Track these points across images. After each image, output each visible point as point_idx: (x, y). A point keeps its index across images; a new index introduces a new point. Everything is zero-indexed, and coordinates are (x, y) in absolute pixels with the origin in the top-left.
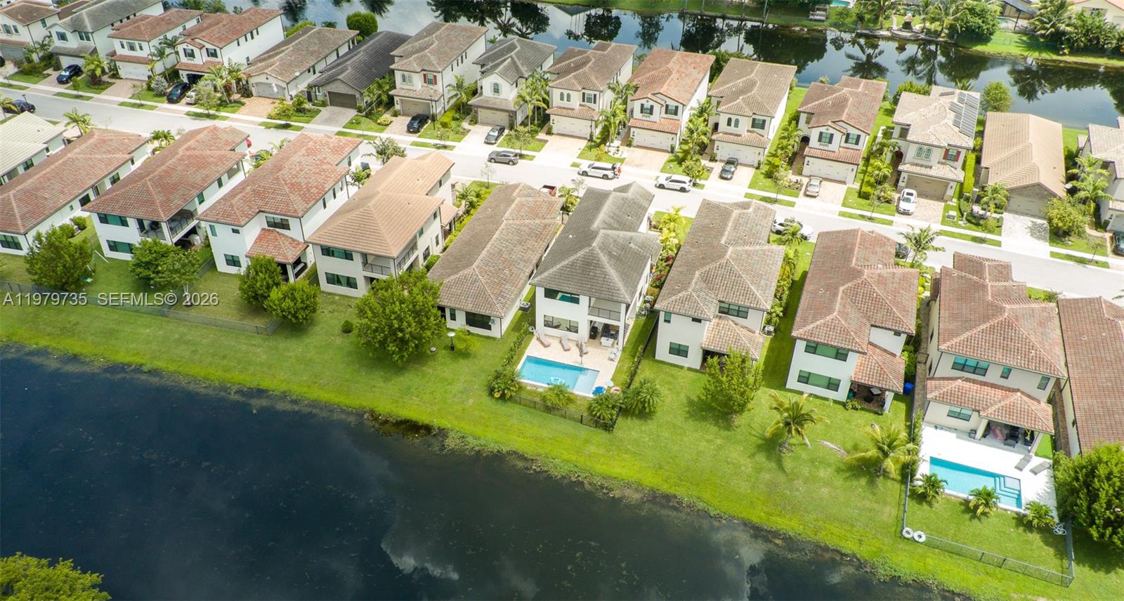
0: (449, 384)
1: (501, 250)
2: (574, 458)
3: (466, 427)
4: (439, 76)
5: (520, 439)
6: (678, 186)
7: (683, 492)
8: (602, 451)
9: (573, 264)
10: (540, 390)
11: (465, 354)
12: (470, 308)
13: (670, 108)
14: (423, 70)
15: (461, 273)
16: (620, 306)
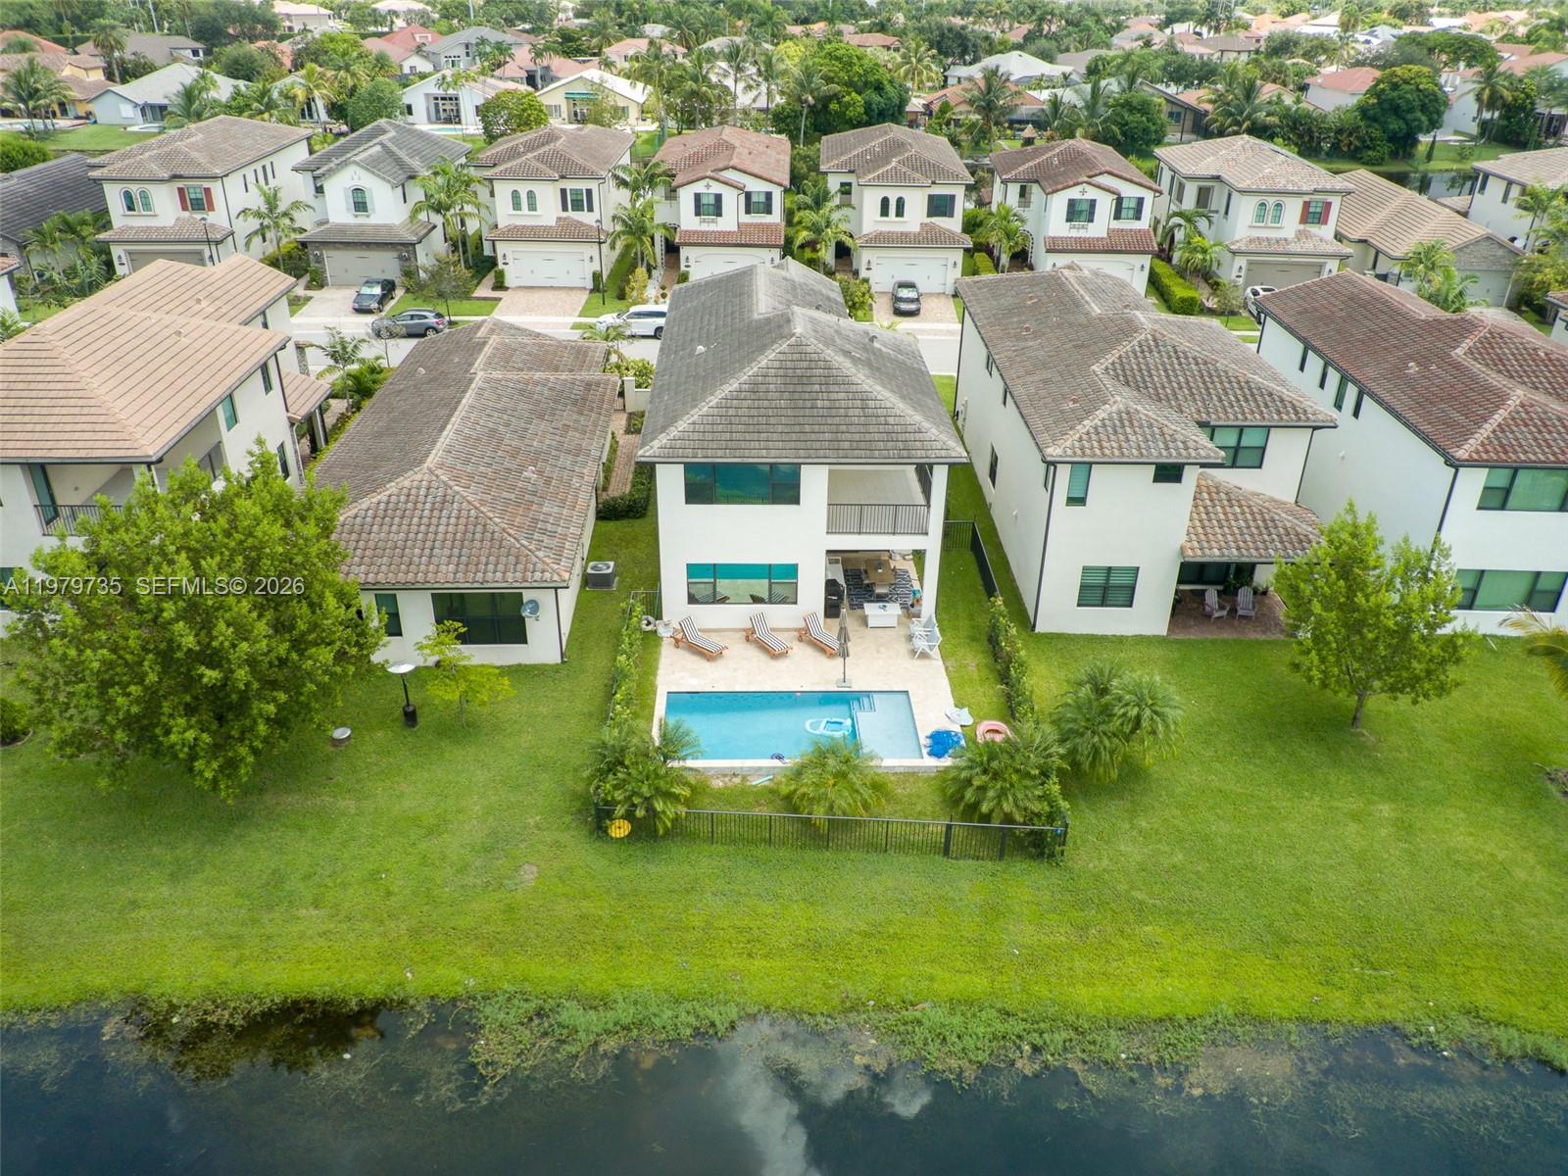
0: (432, 832)
1: (492, 430)
2: (978, 983)
3: (547, 972)
4: (216, 188)
5: (759, 963)
8: (1060, 933)
9: (754, 389)
10: (758, 781)
11: (461, 727)
12: (449, 576)
13: (754, 199)
14: (175, 177)
15: (392, 488)
16: (924, 473)
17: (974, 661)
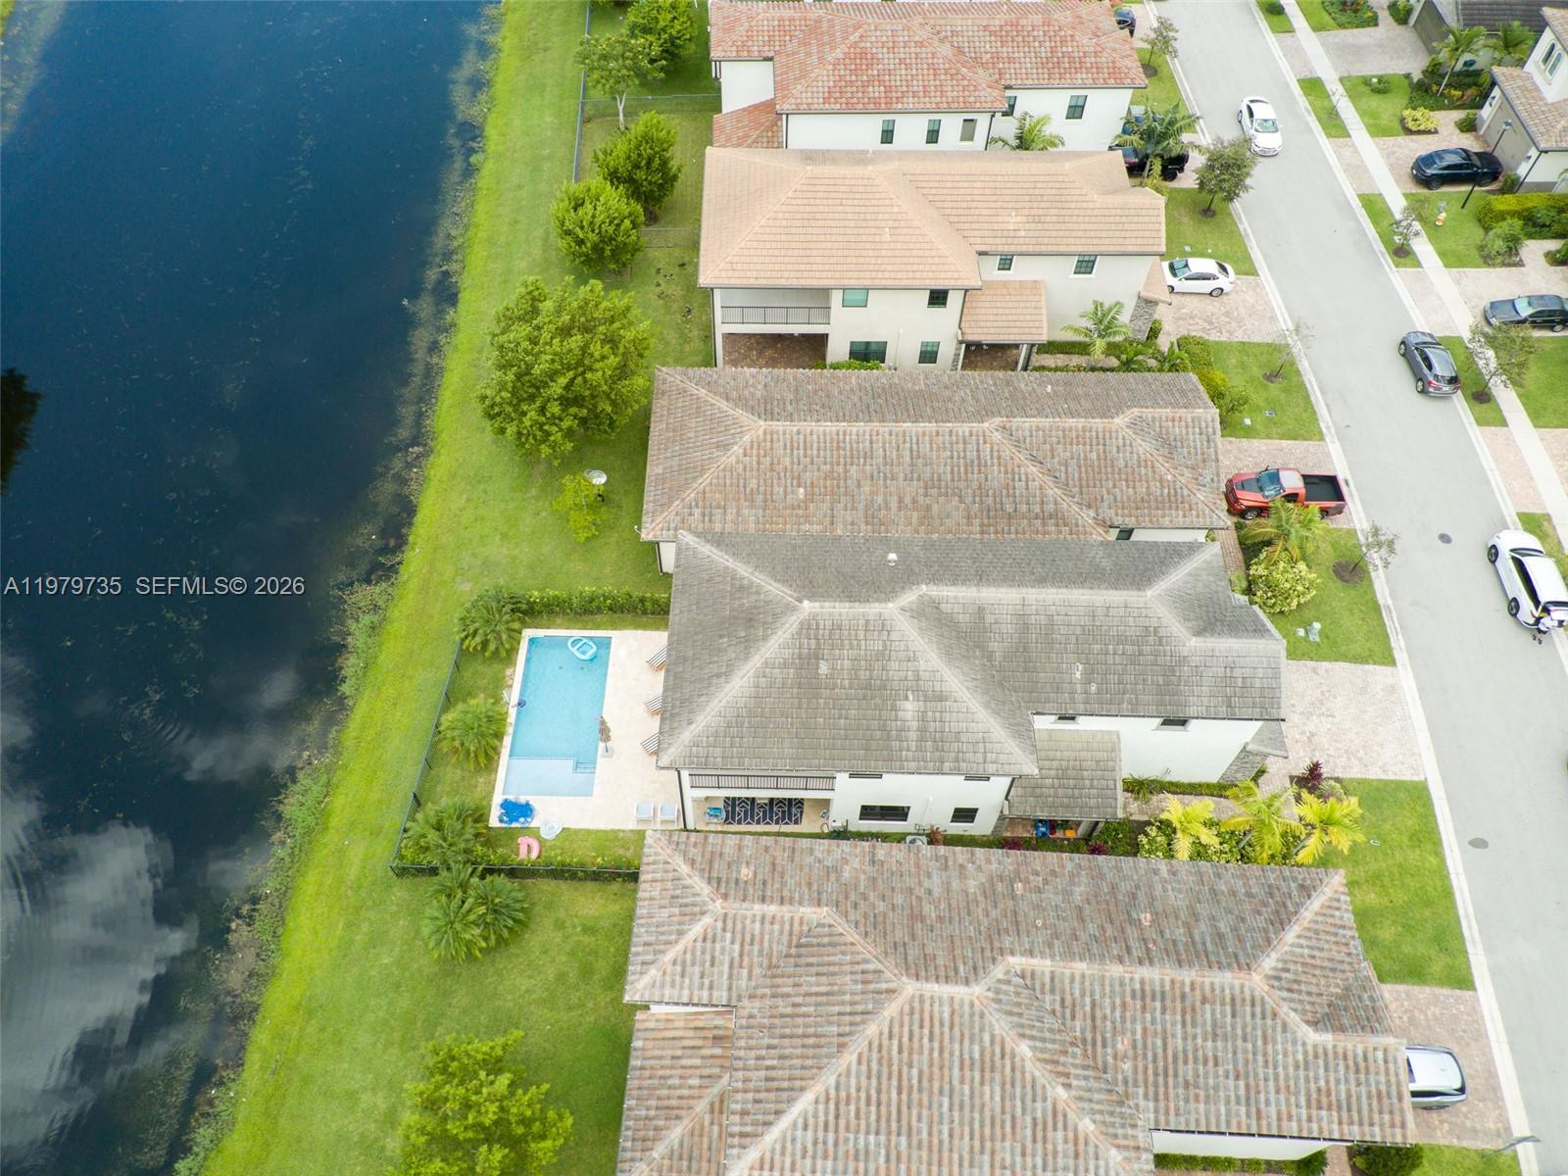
0: (504, 535)
8: (353, 872)
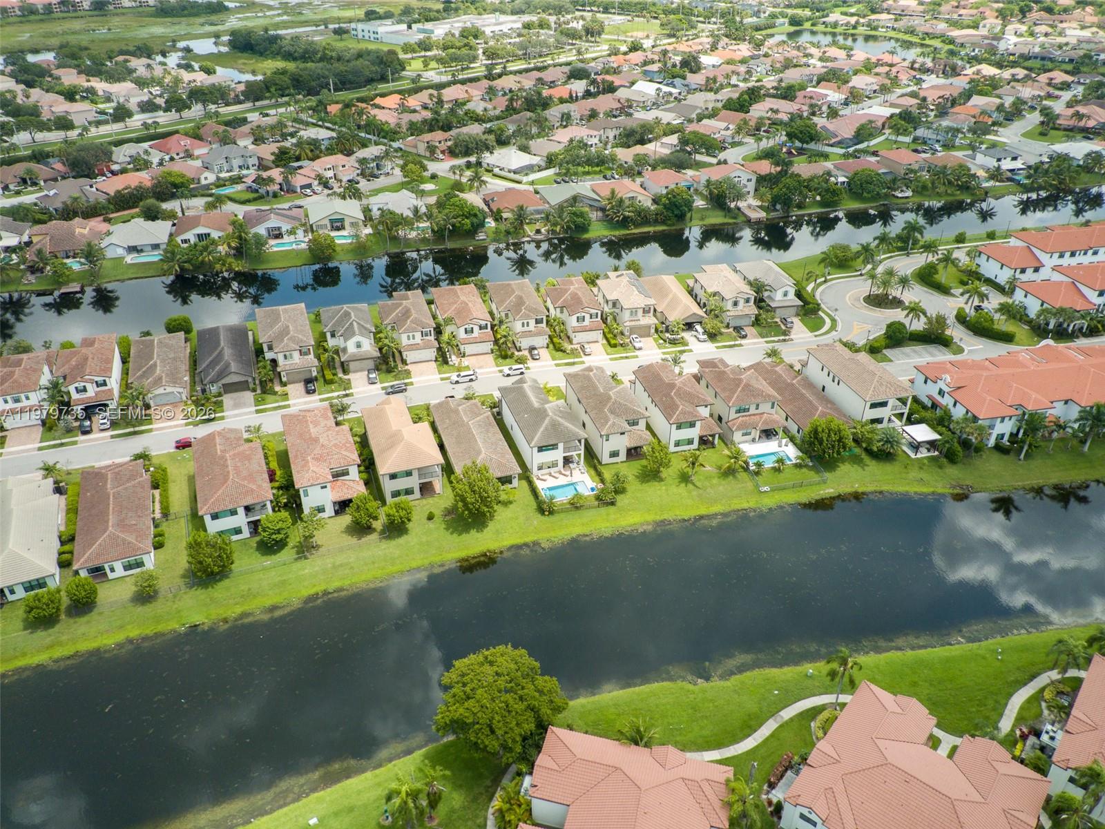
2: (608, 525)
3: (546, 535)
4: (312, 348)
5: (576, 528)
6: (518, 372)
7: (668, 516)
8: (619, 515)
9: (546, 429)
10: (566, 501)
11: (509, 502)
12: (497, 474)
13: (482, 326)
14: (300, 347)
16: (580, 441)
17: (593, 472)
